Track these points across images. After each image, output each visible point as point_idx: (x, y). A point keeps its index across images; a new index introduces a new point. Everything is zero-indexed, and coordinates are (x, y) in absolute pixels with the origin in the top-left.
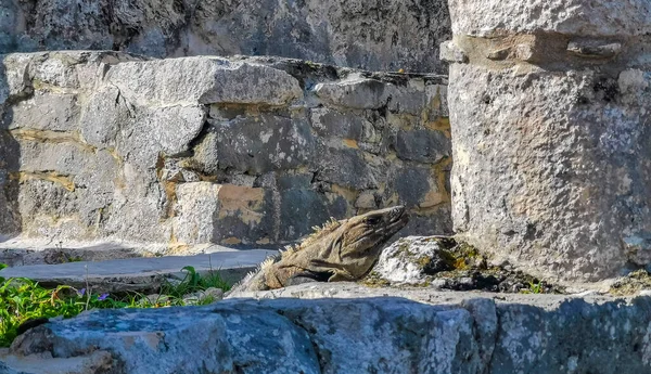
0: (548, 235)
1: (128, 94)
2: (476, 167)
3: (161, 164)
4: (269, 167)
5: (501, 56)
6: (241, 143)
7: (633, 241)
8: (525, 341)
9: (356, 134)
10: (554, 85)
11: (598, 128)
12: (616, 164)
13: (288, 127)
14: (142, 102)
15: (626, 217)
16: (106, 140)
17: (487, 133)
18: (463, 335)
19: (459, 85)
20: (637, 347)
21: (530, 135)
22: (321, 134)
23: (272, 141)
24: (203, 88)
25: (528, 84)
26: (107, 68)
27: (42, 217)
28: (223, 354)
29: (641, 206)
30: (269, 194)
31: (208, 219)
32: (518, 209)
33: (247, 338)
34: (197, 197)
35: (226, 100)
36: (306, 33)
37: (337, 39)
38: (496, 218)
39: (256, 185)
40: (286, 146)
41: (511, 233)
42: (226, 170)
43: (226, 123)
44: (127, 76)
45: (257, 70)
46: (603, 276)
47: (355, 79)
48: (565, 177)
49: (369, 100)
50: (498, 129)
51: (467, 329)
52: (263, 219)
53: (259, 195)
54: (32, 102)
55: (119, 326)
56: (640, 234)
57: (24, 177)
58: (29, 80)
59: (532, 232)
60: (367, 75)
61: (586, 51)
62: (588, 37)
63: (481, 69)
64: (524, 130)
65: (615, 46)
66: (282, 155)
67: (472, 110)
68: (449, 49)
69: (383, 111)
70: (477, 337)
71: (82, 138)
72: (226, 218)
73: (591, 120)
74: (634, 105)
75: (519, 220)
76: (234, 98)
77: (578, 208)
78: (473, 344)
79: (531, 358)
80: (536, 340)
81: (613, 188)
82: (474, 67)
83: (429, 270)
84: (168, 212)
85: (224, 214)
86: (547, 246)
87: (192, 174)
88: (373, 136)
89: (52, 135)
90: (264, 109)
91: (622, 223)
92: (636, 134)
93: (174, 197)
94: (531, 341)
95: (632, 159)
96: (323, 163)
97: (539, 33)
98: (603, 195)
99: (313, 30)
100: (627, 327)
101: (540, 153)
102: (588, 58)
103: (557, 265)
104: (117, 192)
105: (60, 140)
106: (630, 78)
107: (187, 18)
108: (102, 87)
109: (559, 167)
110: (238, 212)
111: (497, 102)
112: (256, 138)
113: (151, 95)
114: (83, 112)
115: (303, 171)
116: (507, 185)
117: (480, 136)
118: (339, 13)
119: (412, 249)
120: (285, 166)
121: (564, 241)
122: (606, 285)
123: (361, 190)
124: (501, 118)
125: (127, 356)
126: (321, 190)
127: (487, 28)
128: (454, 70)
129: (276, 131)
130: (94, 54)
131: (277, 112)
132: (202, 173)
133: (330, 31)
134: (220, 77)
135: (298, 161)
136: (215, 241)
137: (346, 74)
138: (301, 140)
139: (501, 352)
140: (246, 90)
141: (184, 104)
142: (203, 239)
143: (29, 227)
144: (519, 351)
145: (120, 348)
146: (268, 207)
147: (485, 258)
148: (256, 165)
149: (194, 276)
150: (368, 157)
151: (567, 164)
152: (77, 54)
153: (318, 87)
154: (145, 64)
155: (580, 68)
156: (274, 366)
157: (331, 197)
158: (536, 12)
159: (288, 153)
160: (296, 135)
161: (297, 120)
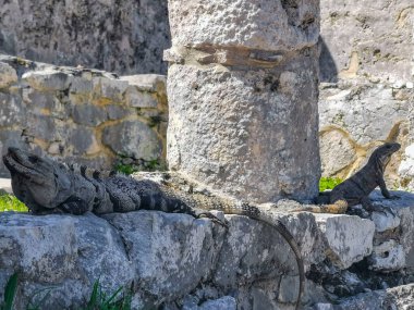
0: (233, 174)
2: (187, 129)
5: (206, 60)
7: (284, 179)
8: (240, 239)
9: (50, 105)
11: (266, 108)
12: (276, 131)
13: (9, 100)
15: (281, 164)
17: (195, 108)
18: (207, 233)
19: (177, 77)
21: (223, 111)
22: (29, 105)
25: (223, 78)
28: (73, 242)
29: (290, 157)
32: (214, 156)
33: (84, 233)
38: (199, 162)
40: (7, 113)
41: (209, 172)
46: (265, 200)
47: (49, 71)
49: (59, 86)
50: (203, 106)
51: (210, 232)
55: (11, 222)
56: (289, 174)
59: (223, 173)
61: (261, 60)
62: (263, 51)
63: (193, 68)
64: (220, 107)
65: (279, 57)
66: (4, 118)
67: (186, 93)
68: (170, 54)
69: (66, 92)
70: (214, 236)
73: (262, 102)
74: (288, 94)
75: (215, 163)
78: (211, 239)
79: (243, 250)
80: (247, 238)
81: (274, 145)
82: (188, 66)
86: (232, 181)
88: (60, 108)
91: (279, 166)
92: (289, 112)
94: (244, 239)
96: (29, 124)
97: (232, 47)
98: (268, 150)
99: (5, 38)
101: (230, 123)
103: (237, 193)
106: (287, 77)
109: (241, 131)
111: (203, 89)
115: (16, 128)
116: (207, 141)
117: (191, 110)
118: (22, 29)
120: (6, 124)
123: (51, 142)
124: (205, 99)
125: (21, 241)
126: (27, 141)
127: (198, 42)
131: (2, 90)
133: (16, 39)
135: (14, 122)
137: (43, 67)
138: (17, 109)
139: (226, 245)
144: (237, 245)
145: (17, 236)
147: (191, 187)
150: (56, 121)
151: (247, 130)
153: (26, 75)
155: (256, 70)
156: (101, 251)
157: (33, 146)
158: (231, 34)
159: (8, 117)
160: (13, 105)
161: (14, 96)
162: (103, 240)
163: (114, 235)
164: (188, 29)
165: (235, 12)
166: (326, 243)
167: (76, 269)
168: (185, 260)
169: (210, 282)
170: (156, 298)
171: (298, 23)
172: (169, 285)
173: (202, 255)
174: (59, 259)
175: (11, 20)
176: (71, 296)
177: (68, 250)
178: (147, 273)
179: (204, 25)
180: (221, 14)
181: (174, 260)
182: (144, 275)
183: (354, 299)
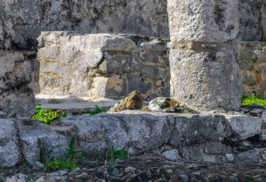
0: (196, 98)
1: (77, 47)
3: (88, 71)
4: (125, 72)
5: (183, 47)
6: (115, 64)
7: (220, 100)
8: (182, 126)
9: (155, 60)
10: (198, 56)
11: (210, 68)
12: (215, 78)
13: (131, 58)
14: (81, 49)
15: (218, 93)
16: (70, 62)
17: (179, 69)
18: (165, 124)
19: (172, 55)
20: (215, 128)
21: (191, 70)
22: (143, 60)
23: (126, 63)
24: (102, 46)
25: (191, 55)
26: (70, 37)
27: (47, 88)
28: (102, 127)
29: (222, 90)
30: (124, 81)
31: (104, 89)
32: (188, 90)
33: (108, 123)
34: (100, 82)
35: (110, 49)
36: (142, 20)
37: (154, 22)
38: (181, 93)
39: (120, 78)
40: (130, 65)
41: (186, 97)
42: (110, 73)
43: (110, 57)
44: (77, 40)
45: (121, 39)
46: (211, 109)
47: (155, 41)
48: (201, 81)
49: (160, 49)
50: (182, 68)
51: (166, 122)
52: (123, 89)
53: (121, 81)
54: (44, 48)
55: (77, 119)
56: (222, 98)
57: (41, 74)
58: (43, 41)
59: (191, 97)
60: (160, 40)
61: (207, 47)
62: (207, 43)
63: (178, 51)
64: (189, 68)
65: (214, 45)
66: (129, 68)
67: (175, 62)
68: (169, 45)
69: (165, 52)
70: (169, 125)
71: (61, 61)
72: (110, 89)
73: (208, 66)
74: (220, 62)
75: (188, 93)
76: (112, 49)
77: (204, 90)
78: (168, 126)
79: (184, 130)
80: (185, 126)
81: (214, 85)
82: (176, 50)
83: (162, 107)
84: (90, 87)
85: (109, 88)
86: (196, 101)
87: (98, 74)
88: (161, 61)
89: (51, 60)
90: (123, 52)
91: (217, 94)
92: (221, 70)
93: (92, 82)
95: (220, 77)
96: (144, 70)
97: (193, 41)
98: (211, 86)
99: (145, 19)
100: (212, 123)
101: (194, 75)
102: (207, 48)
103: (198, 106)
104: (73, 80)
105: (53, 62)
106: (219, 54)
107: (98, 16)
108: (68, 44)
109: (199, 79)
110: (114, 87)
111: (182, 60)
112: (120, 62)
113: (85, 47)
114: (62, 52)
115: (136, 73)
116: (185, 83)
117: (177, 70)
118: (154, 13)
119: (158, 101)
120: (130, 71)
121: (200, 100)
122: (212, 112)
123: (157, 80)
124: (183, 64)
125: (78, 126)
126: (143, 80)
127: (179, 40)
128: (171, 51)
129: (127, 59)
130: (66, 32)
131: (127, 53)
132: (102, 74)
133: (151, 19)
134: (108, 42)
135: (135, 70)
136: (106, 97)
137: (152, 39)
138: (136, 63)
139: (176, 128)
140: (117, 46)
141: (96, 50)
142: (102, 96)
143: (43, 91)
144: (181, 128)
145: (77, 124)
146: (124, 86)
147: (179, 104)
148: (120, 71)
149: (98, 108)
150: (159, 68)
151: (201, 78)
152: (60, 32)
153: (142, 44)
154: (83, 36)
155: (205, 51)
156: (114, 130)
157: (146, 82)
158: (193, 36)
159: (131, 67)
160: (134, 61)
161: (134, 56)
162: (116, 126)
163: (121, 124)
164: (175, 33)
165: (194, 26)
166: (231, 128)
167: (104, 137)
168: (153, 134)
169: (168, 143)
170: (140, 149)
171: (224, 30)
172: (146, 144)
173: (162, 132)
174: (95, 133)
175: (148, 8)
176: (100, 147)
177: (99, 129)
178: (135, 139)
179: (181, 32)
180: (188, 27)
181: (147, 134)
182: (133, 140)
183: (245, 153)
